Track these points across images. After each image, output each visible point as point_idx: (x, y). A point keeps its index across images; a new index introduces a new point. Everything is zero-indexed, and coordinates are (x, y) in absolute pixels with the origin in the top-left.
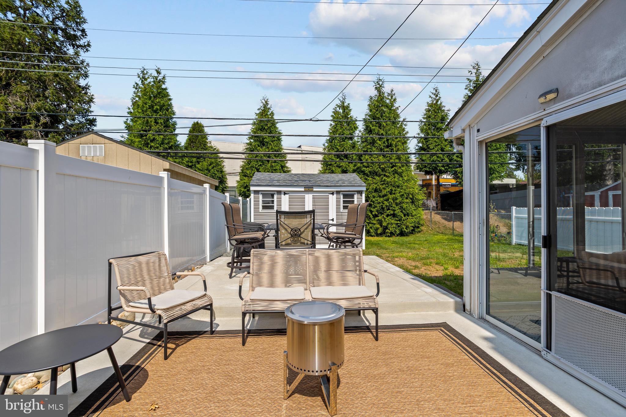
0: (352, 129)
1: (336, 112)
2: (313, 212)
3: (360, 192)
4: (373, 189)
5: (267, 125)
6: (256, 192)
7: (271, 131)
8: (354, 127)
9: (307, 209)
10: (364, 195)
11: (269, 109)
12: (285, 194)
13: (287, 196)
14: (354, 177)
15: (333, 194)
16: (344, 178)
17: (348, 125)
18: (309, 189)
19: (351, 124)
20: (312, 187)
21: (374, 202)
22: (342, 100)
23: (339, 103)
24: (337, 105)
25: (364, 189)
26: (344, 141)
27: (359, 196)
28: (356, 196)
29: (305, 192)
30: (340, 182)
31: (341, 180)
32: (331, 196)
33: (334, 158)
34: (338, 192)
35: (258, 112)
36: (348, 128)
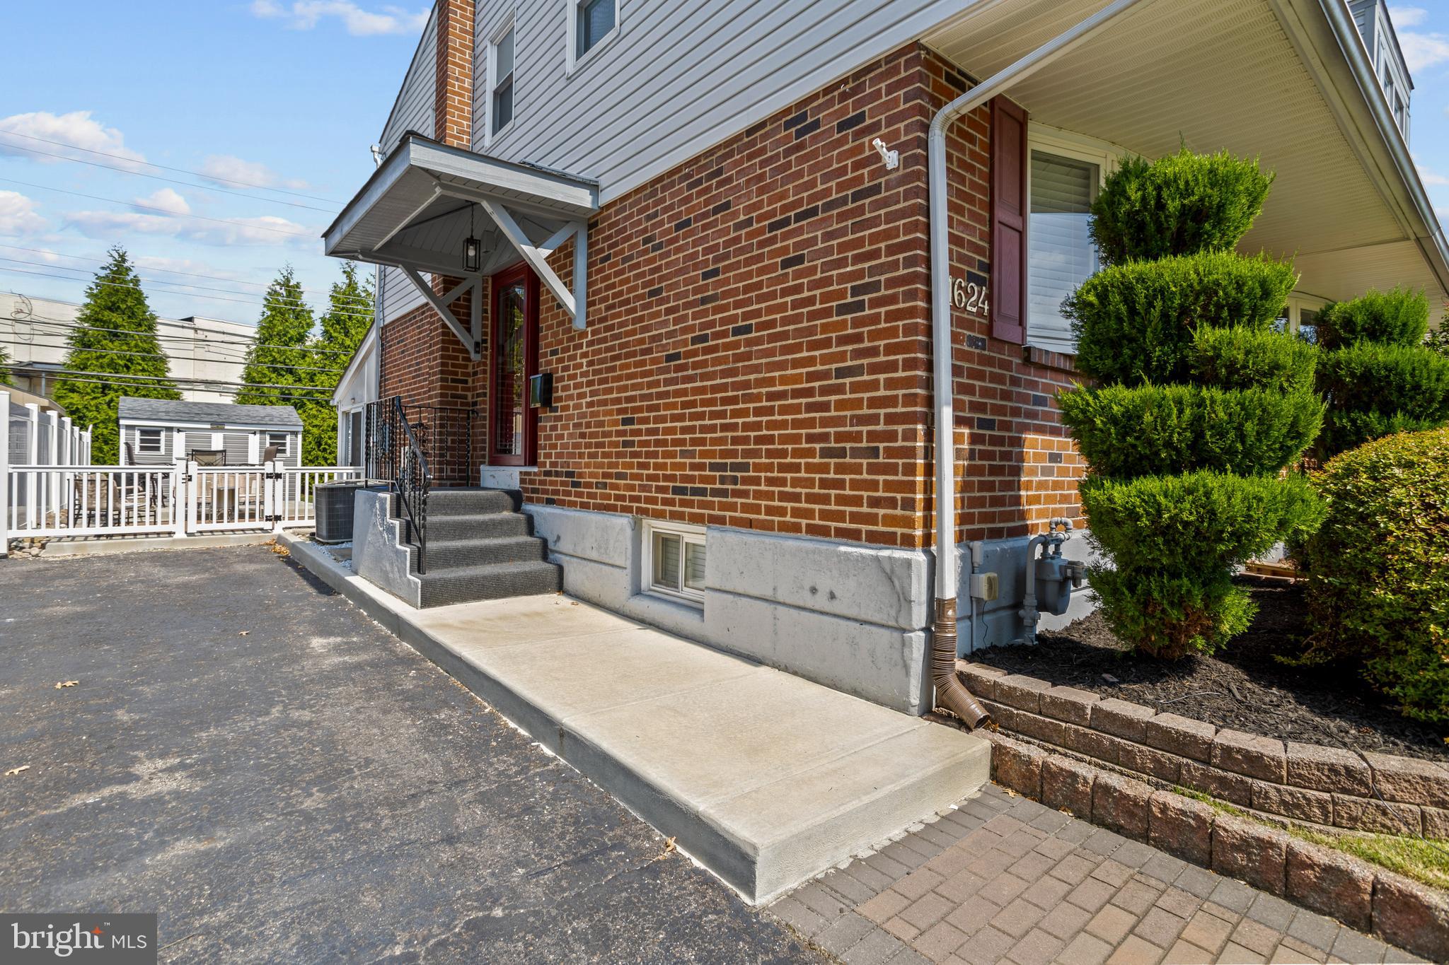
0: (303, 327)
1: (273, 293)
2: (225, 451)
3: (295, 433)
4: (329, 426)
5: (124, 301)
6: (128, 427)
7: (133, 313)
8: (308, 324)
9: (213, 448)
10: (300, 437)
11: (128, 269)
12: (179, 431)
13: (183, 435)
14: (287, 411)
15: (255, 433)
16: (274, 413)
17: (297, 318)
18: (218, 426)
19: (302, 316)
20: (223, 424)
21: (329, 446)
22: (285, 274)
23: (280, 279)
24: (276, 281)
25: (301, 429)
26: (287, 345)
27: (294, 437)
28: (288, 437)
29: (212, 429)
30: (267, 419)
31: (268, 415)
32: (251, 436)
33: (267, 373)
34: (262, 432)
35: (103, 273)
36: (296, 323)
